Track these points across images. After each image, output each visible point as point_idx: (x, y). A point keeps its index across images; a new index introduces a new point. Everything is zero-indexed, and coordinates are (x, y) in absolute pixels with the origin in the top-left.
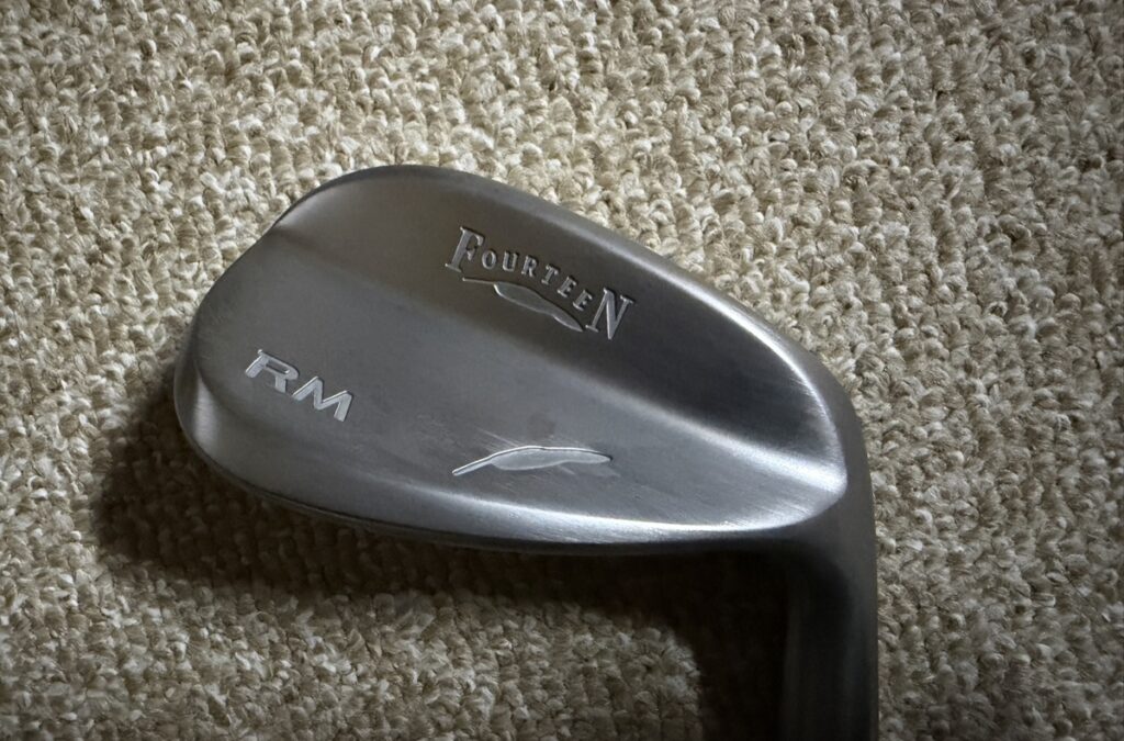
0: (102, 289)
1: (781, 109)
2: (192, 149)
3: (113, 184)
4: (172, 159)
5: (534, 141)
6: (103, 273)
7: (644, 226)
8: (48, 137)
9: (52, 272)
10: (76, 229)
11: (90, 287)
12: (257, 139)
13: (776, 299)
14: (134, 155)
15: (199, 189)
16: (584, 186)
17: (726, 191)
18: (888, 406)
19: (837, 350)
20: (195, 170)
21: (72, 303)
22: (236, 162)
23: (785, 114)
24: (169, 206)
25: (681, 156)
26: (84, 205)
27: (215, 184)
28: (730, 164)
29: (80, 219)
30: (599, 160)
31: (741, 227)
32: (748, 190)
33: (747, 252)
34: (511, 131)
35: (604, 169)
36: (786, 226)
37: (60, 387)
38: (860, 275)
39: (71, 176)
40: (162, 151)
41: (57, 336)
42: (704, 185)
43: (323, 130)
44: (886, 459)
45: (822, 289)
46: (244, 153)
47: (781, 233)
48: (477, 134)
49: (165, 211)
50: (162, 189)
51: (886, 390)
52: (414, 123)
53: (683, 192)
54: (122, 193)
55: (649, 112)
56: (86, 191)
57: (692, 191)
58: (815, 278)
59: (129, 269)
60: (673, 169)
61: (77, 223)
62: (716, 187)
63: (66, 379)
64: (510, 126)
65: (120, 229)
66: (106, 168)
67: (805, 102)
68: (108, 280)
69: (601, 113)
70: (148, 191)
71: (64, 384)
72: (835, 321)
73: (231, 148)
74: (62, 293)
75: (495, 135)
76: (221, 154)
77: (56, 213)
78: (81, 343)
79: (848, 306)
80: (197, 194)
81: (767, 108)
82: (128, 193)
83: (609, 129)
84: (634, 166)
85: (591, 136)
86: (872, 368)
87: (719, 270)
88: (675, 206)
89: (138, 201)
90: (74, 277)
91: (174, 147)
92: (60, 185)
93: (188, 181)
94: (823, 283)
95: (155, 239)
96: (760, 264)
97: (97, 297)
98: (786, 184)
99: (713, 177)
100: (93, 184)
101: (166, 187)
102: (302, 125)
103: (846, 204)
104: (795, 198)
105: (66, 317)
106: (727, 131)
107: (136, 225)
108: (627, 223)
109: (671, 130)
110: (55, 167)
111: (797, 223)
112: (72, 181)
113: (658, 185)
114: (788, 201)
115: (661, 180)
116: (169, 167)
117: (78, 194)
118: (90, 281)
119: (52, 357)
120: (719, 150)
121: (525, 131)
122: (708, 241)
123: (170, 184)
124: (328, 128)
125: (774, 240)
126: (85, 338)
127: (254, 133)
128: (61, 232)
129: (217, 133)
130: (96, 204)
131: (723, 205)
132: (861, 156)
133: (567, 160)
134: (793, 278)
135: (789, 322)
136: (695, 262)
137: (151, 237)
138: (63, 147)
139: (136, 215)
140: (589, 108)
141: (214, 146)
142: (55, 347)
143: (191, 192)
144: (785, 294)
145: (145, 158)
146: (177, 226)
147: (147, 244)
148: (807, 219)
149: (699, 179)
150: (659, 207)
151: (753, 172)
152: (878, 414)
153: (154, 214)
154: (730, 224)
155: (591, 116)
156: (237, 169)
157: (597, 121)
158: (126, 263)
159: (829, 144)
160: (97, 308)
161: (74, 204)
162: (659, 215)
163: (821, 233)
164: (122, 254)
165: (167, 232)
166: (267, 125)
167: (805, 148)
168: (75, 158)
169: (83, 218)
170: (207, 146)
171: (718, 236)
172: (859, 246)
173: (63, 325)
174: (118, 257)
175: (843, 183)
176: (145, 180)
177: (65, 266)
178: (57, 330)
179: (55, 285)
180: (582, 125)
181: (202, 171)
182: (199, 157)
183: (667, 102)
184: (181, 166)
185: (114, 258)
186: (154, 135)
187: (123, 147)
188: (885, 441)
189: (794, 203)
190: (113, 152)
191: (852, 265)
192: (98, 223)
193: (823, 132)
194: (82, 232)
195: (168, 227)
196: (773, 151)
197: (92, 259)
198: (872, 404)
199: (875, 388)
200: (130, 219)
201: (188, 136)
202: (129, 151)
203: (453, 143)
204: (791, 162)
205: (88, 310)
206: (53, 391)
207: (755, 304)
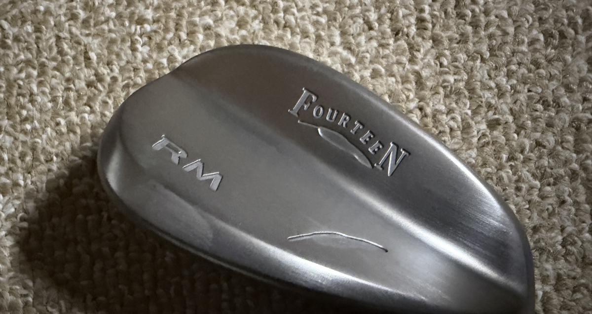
0: (92, 104)
1: (538, 73)
2: (166, 30)
3: (113, 42)
4: (153, 34)
5: (381, 64)
6: (95, 95)
7: (441, 129)
8: (78, 6)
9: (63, 88)
10: (83, 65)
11: (85, 102)
12: (208, 32)
13: (518, 189)
14: (130, 27)
15: (165, 54)
16: (408, 97)
17: (497, 116)
18: (579, 270)
19: (552, 228)
20: (166, 42)
21: (71, 110)
22: (192, 42)
23: (540, 77)
24: (145, 61)
25: (472, 90)
26: (92, 51)
27: (176, 54)
28: (501, 101)
29: (88, 59)
30: (420, 83)
31: (502, 140)
32: (510, 119)
33: (505, 156)
34: (368, 55)
35: (422, 89)
36: (531, 144)
37: (52, 160)
38: (574, 184)
39: (87, 32)
40: (148, 28)
41: (57, 128)
42: (483, 110)
43: (250, 34)
44: (574, 303)
45: (548, 188)
46: (198, 38)
47: (527, 148)
48: (345, 53)
49: (142, 64)
50: (143, 50)
51: (580, 260)
52: (307, 40)
53: (469, 112)
54: (117, 48)
55: (455, 60)
56: (95, 43)
57: (475, 113)
58: (545, 181)
59: (112, 95)
60: (465, 96)
61: (85, 61)
62: (491, 113)
63: (57, 155)
64: (367, 52)
65: (112, 70)
66: (110, 31)
67: (555, 72)
68: (97, 99)
69: (425, 55)
70: (134, 49)
71: (55, 158)
72: (554, 209)
73: (191, 34)
74: (66, 102)
75: (357, 56)
76: (184, 36)
77: (73, 53)
78: (71, 135)
79: (563, 202)
80: (165, 57)
81: (530, 71)
82: (121, 49)
83: (428, 65)
84: (441, 90)
85: (417, 68)
86: (574, 243)
87: (484, 164)
88: (463, 120)
89: (126, 55)
90: (76, 94)
91: (155, 27)
92: (80, 36)
93: (160, 48)
94: (549, 185)
95: (132, 80)
96: (511, 166)
97: (88, 109)
98: (535, 120)
99: (490, 106)
100: (100, 39)
101: (146, 49)
102: (237, 28)
103: (570, 138)
104: (539, 129)
105: (65, 117)
106: (503, 80)
107: (122, 69)
108: (431, 125)
109: (468, 73)
110: (79, 24)
111: (538, 144)
112: (88, 35)
113: (454, 105)
114: (535, 130)
115: (457, 103)
116: (150, 38)
117: (89, 44)
118: (85, 98)
119: (51, 140)
120: (496, 90)
121: (376, 57)
122: (480, 145)
123: (148, 48)
124: (254, 33)
125: (522, 152)
126: (75, 133)
127: (207, 28)
128: (73, 65)
129: (184, 23)
130: (100, 51)
131: (493, 125)
132: (584, 111)
133: (399, 80)
134: (531, 178)
135: (524, 205)
136: (471, 157)
137: (130, 78)
138: (86, 14)
139: (123, 63)
140: (419, 51)
141: (181, 31)
142: (54, 134)
143: (160, 55)
144: (524, 186)
145: (136, 30)
146: (147, 75)
147: (126, 82)
148: (546, 143)
149: (480, 106)
150: (453, 119)
151: (516, 108)
152: (573, 274)
153: (135, 65)
154: (497, 137)
155: (419, 56)
156: (192, 47)
157: (422, 59)
158: (111, 91)
159: (565, 100)
160: (86, 115)
161: (86, 49)
162: (452, 123)
163: (552, 154)
164: (109, 85)
165: (141, 77)
166: (216, 24)
167: (550, 99)
168: (92, 22)
169: (89, 59)
170: (177, 30)
171: (488, 143)
172: (575, 166)
173: (63, 122)
174: (106, 86)
175: (570, 125)
176: (133, 43)
177: (72, 86)
178: (58, 124)
179: (63, 97)
180: (412, 60)
181: (170, 44)
182: (170, 36)
183: (469, 57)
184: (157, 39)
185: (104, 87)
186: (145, 17)
187: (124, 21)
188: (574, 292)
189: (538, 132)
190: (117, 23)
191: (569, 177)
192: (98, 63)
193: (562, 91)
194: (86, 66)
195: (142, 74)
196: (530, 98)
197: (89, 85)
198: (570, 267)
199: (573, 257)
200: (119, 65)
201: (166, 22)
202: (127, 23)
203: (329, 57)
204: (539, 107)
205: (80, 116)
206: (47, 161)
207: (504, 190)
